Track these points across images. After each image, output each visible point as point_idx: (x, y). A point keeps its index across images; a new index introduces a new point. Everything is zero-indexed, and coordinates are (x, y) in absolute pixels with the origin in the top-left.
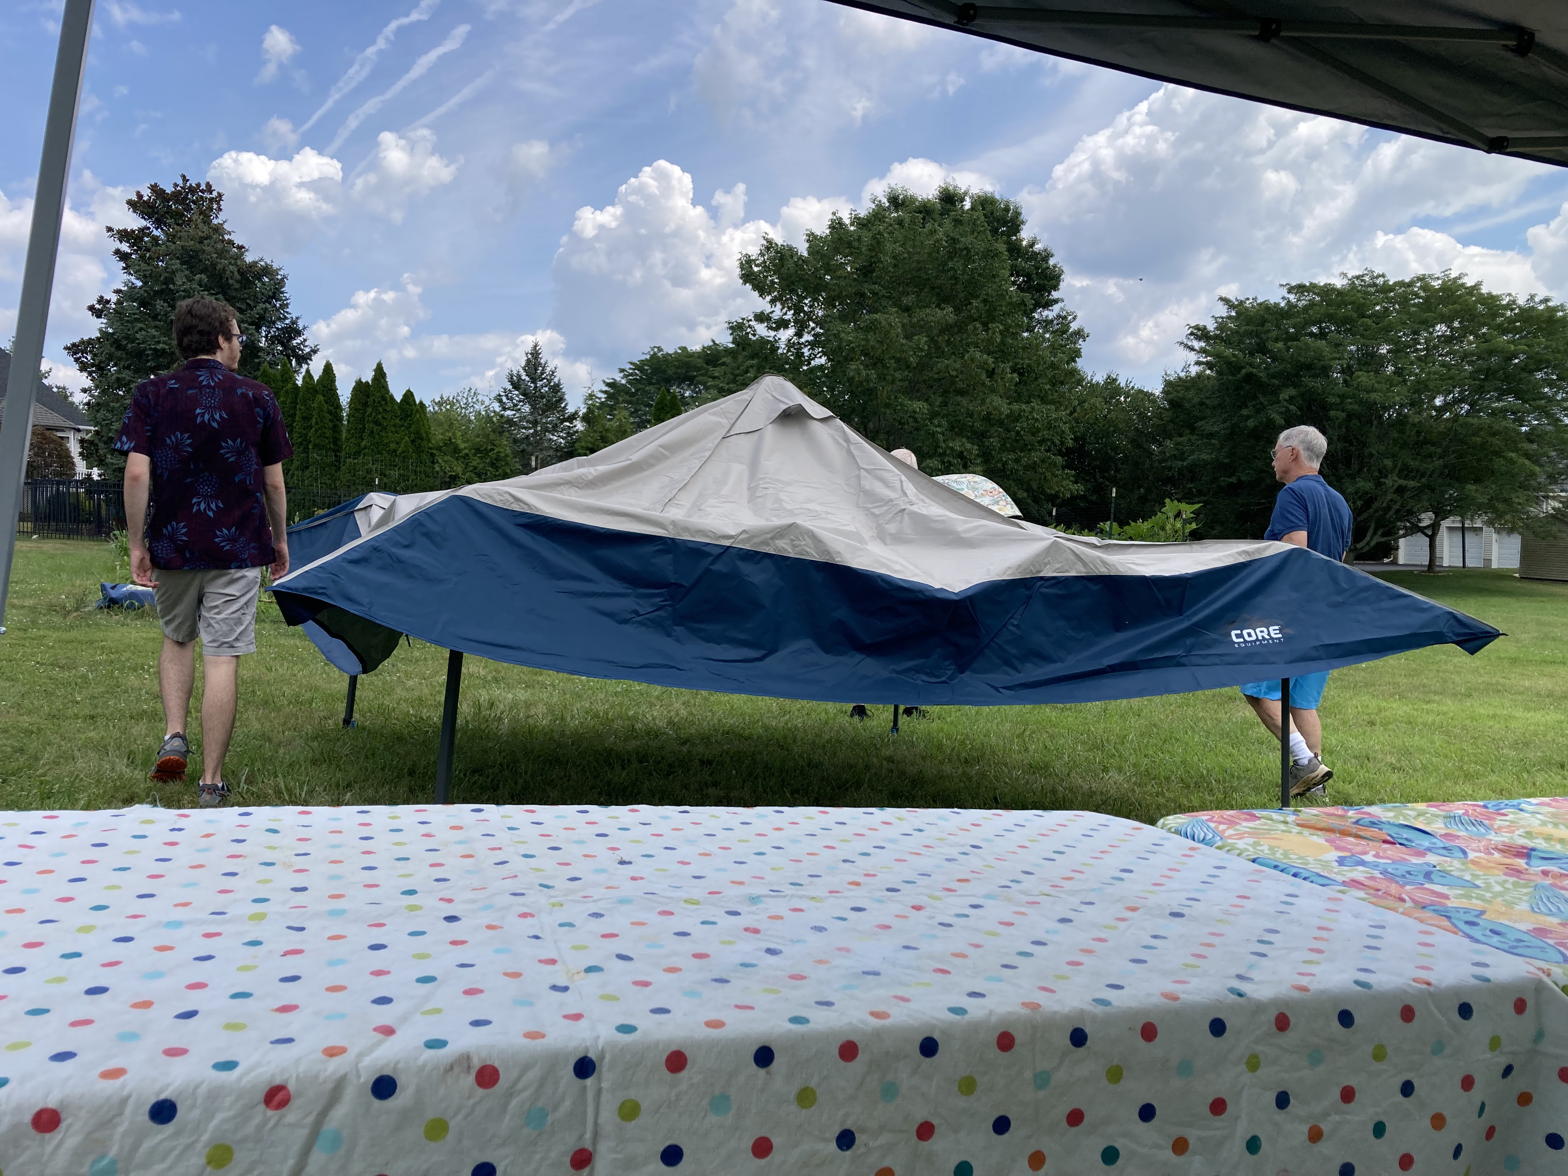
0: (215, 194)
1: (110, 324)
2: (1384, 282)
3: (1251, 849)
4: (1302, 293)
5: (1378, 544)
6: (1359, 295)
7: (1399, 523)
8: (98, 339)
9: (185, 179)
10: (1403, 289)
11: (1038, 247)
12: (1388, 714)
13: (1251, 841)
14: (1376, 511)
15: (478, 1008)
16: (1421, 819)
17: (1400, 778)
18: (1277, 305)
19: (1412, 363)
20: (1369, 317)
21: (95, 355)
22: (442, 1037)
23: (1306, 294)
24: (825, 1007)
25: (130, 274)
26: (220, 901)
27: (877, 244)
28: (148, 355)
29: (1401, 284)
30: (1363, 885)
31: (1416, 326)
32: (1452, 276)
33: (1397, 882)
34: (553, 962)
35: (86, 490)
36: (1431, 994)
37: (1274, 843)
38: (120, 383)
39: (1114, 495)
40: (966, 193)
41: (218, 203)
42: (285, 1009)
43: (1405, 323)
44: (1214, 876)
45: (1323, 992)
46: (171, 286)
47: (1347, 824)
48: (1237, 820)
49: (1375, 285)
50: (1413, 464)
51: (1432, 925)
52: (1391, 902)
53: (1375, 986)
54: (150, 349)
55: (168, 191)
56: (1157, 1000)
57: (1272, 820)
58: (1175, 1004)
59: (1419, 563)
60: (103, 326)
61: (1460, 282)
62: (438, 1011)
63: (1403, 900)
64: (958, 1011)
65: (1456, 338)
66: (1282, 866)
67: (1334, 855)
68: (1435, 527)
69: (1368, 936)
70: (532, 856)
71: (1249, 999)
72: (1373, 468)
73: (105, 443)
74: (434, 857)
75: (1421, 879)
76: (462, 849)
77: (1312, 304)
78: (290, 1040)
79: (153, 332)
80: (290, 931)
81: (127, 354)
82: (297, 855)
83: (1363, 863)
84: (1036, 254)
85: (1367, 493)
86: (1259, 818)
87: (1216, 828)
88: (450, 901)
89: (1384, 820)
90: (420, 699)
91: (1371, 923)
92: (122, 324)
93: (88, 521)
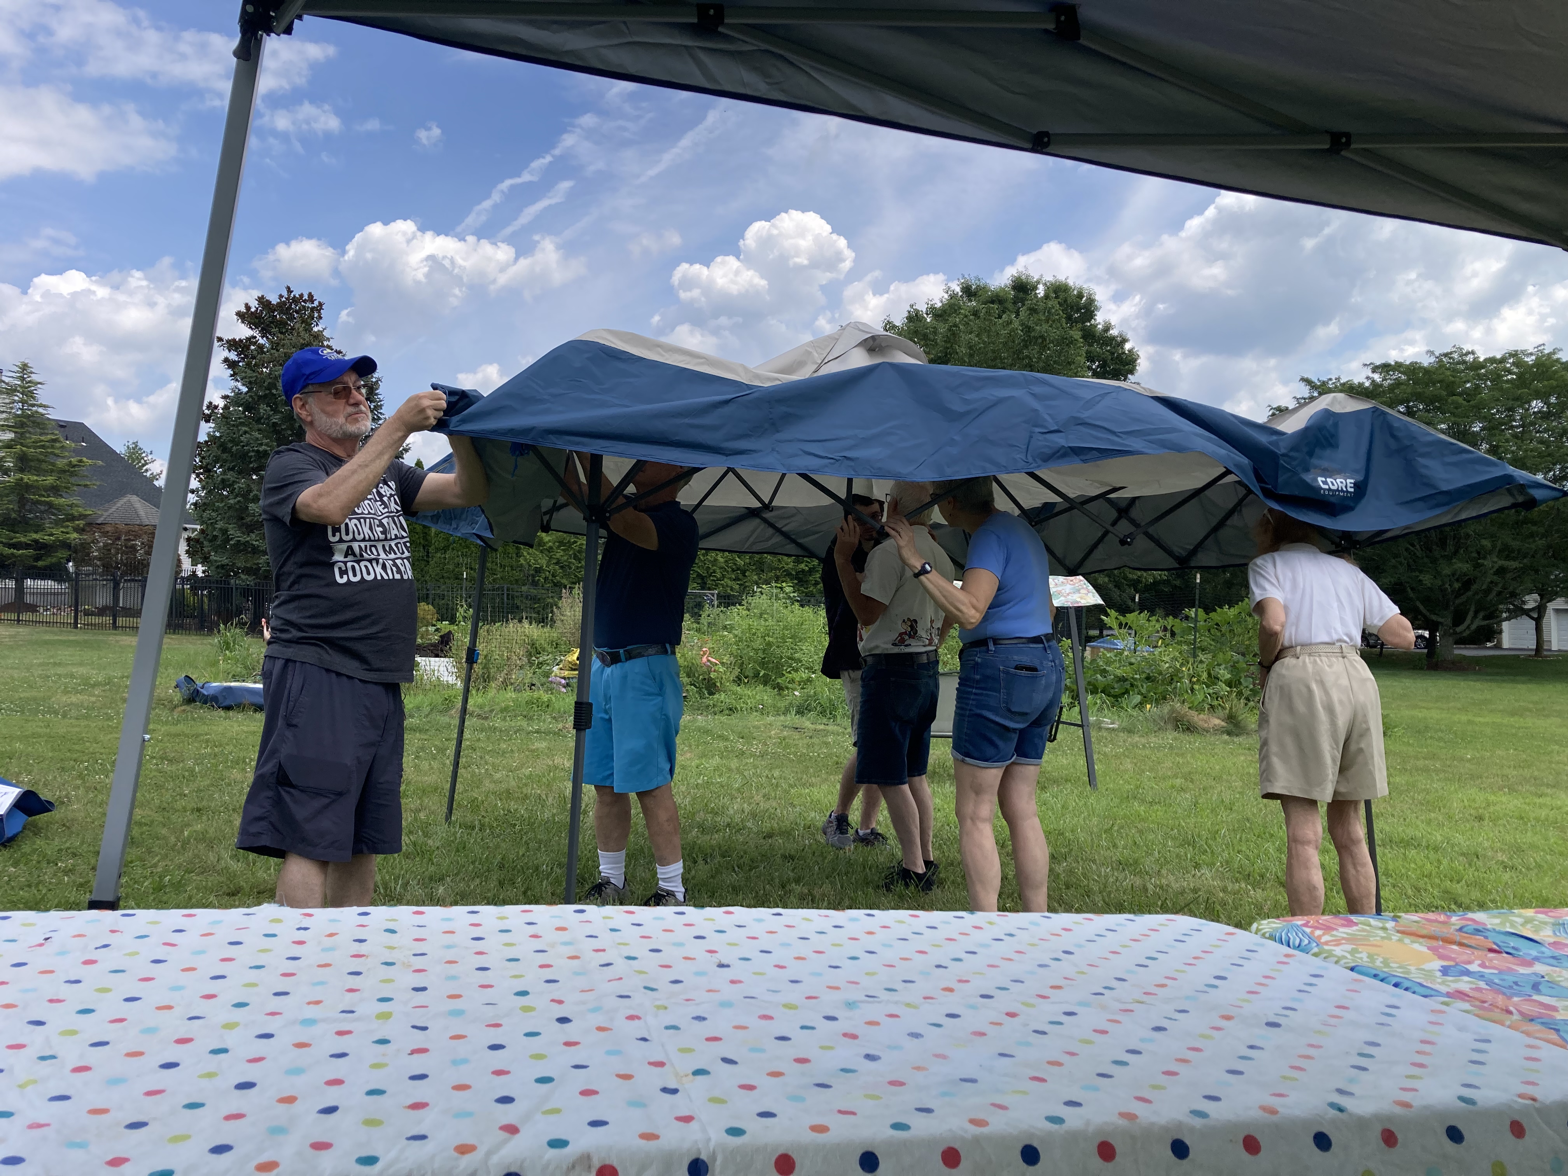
0: (316, 304)
1: (217, 428)
2: (1475, 359)
3: (1349, 956)
4: (1387, 372)
5: (1479, 628)
6: (1448, 373)
7: (1501, 606)
8: (206, 442)
9: (289, 291)
10: (1495, 365)
11: (1114, 332)
12: (1497, 808)
13: (1349, 947)
14: (1476, 593)
15: (595, 1108)
16: (1529, 926)
17: (1512, 877)
18: (1361, 385)
19: (1507, 441)
20: (1460, 394)
21: (203, 458)
22: (563, 1137)
23: (1391, 373)
24: (925, 1114)
25: (237, 380)
26: (348, 1001)
27: (953, 335)
28: (251, 457)
29: (1492, 360)
30: (1468, 996)
31: (1510, 403)
32: (1546, 352)
33: (1504, 994)
34: (661, 1064)
35: (191, 587)
36: (1539, 1111)
37: (1373, 950)
38: (224, 484)
39: (1198, 581)
40: (1038, 282)
41: (319, 311)
42: (418, 1106)
43: (1498, 400)
44: (1311, 985)
45: (1426, 1107)
46: (274, 391)
47: (1450, 931)
48: (1334, 926)
49: (1464, 362)
50: (1515, 544)
51: (1540, 1039)
52: (1497, 1015)
53: (1480, 1103)
54: (253, 451)
55: (274, 302)
56: (1255, 1114)
57: (1370, 925)
58: (1274, 1118)
59: (1526, 647)
60: (211, 430)
61: (1555, 357)
62: (557, 1111)
63: (1510, 1013)
64: (1056, 1120)
65: (1554, 415)
66: (1382, 975)
67: (1437, 964)
68: (1541, 610)
69: (1473, 1050)
70: (634, 958)
71: (1351, 1115)
72: (1470, 549)
73: (210, 541)
74: (542, 959)
75: (1528, 990)
76: (570, 951)
77: (1398, 384)
78: (423, 1137)
79: (256, 434)
80: (415, 1030)
81: (231, 456)
82: (415, 955)
83: (1468, 973)
84: (1113, 338)
85: (1465, 575)
86: (1356, 924)
87: (1312, 933)
88: (560, 1002)
89: (1489, 927)
90: (508, 791)
91: (1477, 1037)
92: (229, 428)
93: (192, 616)
